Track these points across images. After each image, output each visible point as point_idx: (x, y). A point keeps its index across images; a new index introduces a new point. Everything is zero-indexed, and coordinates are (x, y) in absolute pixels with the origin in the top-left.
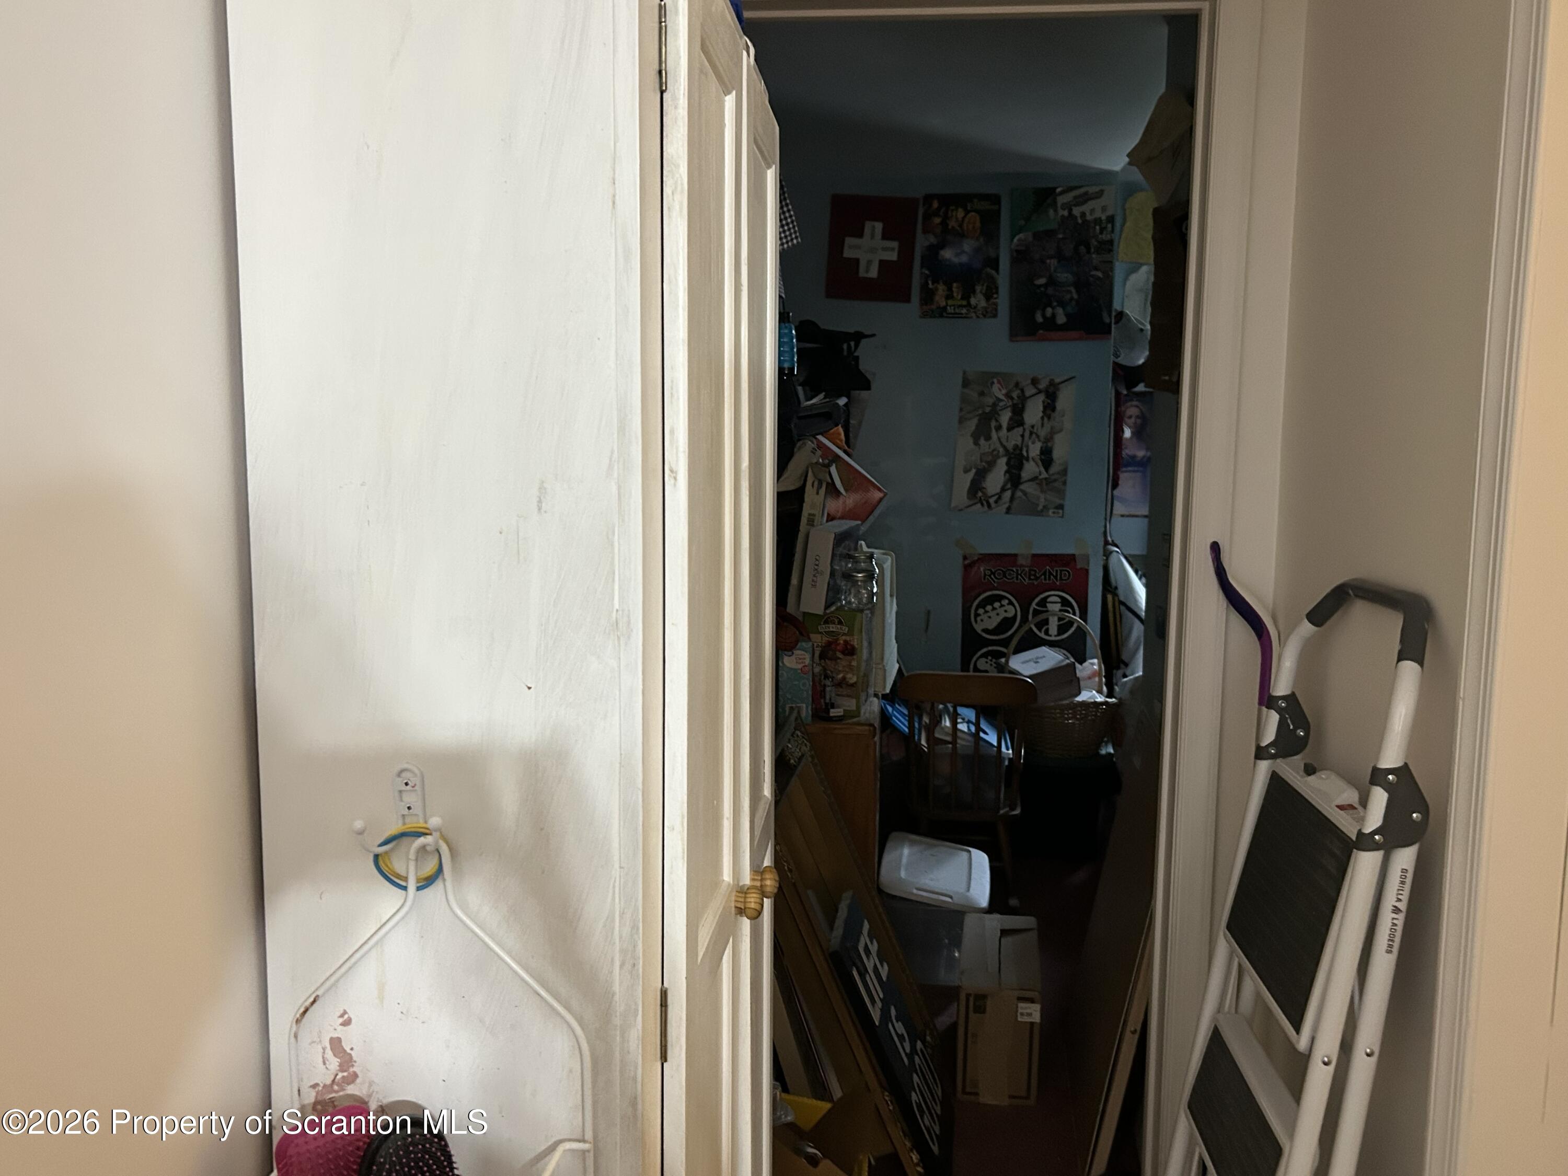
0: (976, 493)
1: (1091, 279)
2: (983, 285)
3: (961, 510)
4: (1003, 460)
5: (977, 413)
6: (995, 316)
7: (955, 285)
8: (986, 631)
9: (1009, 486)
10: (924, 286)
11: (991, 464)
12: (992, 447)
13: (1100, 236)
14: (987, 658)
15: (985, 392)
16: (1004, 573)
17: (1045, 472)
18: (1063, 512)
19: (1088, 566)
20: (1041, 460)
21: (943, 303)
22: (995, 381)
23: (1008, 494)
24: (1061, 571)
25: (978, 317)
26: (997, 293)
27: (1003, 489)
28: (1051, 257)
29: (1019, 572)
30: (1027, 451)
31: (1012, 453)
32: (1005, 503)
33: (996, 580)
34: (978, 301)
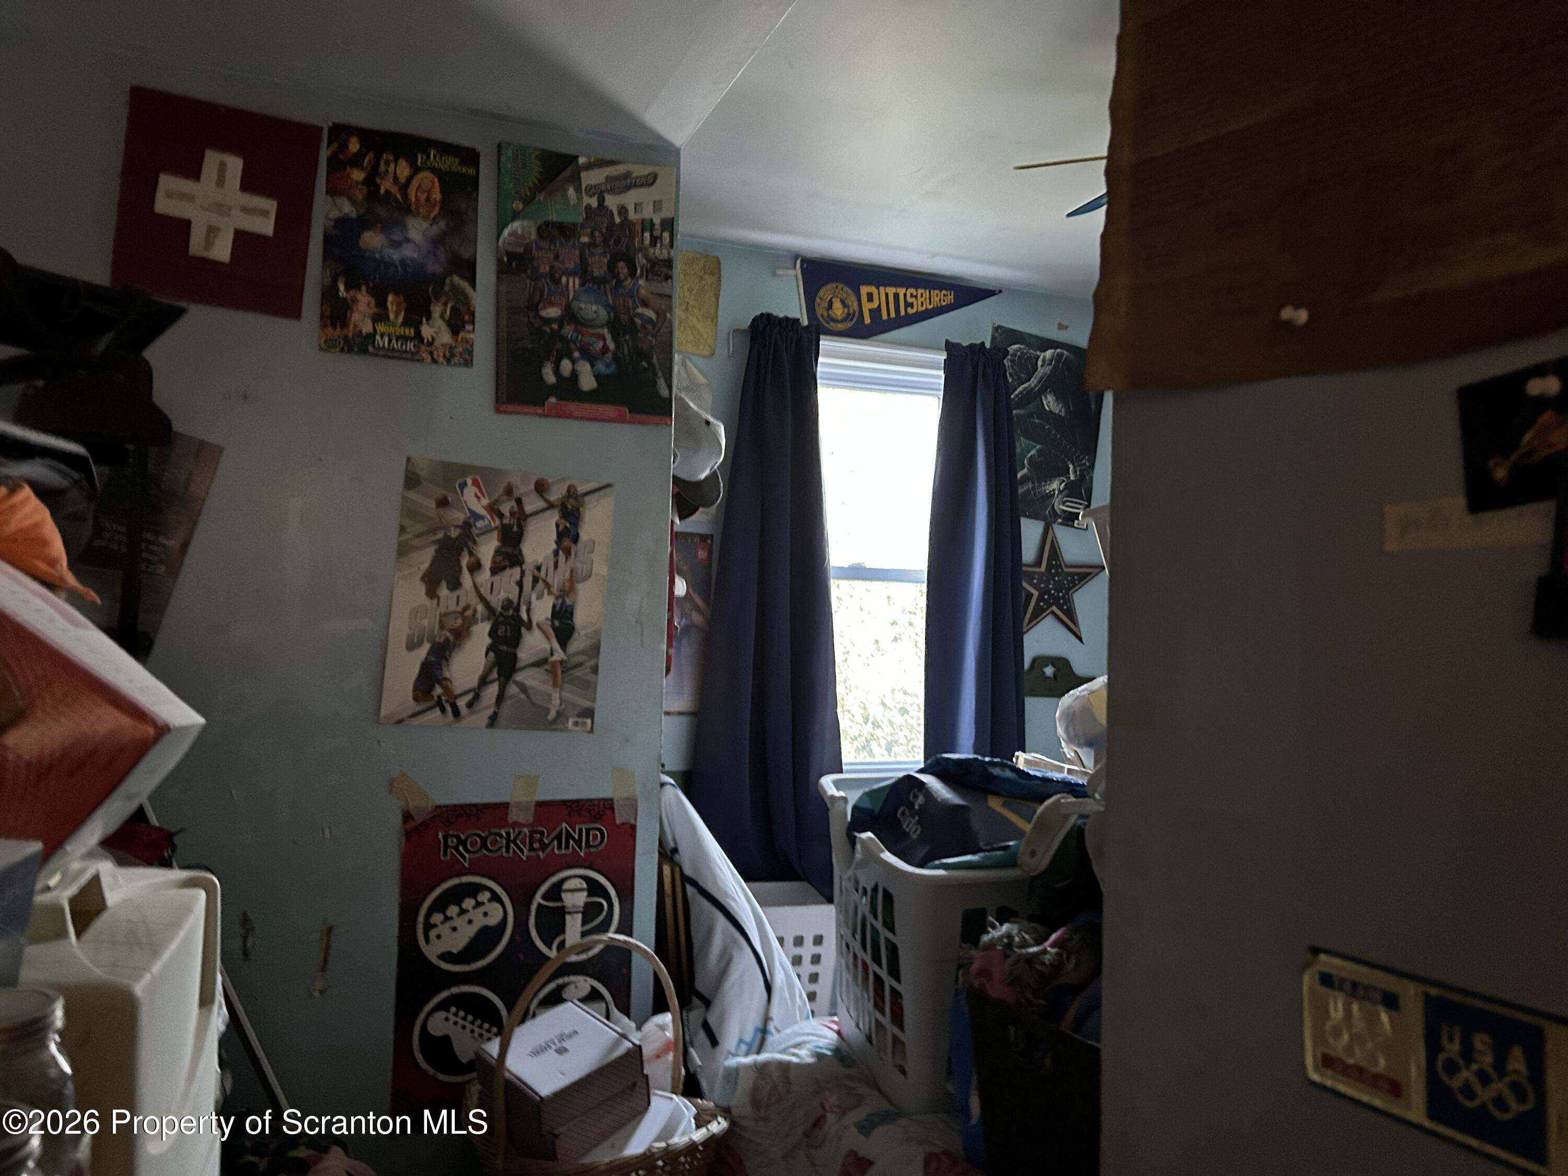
0: (432, 688)
1: (638, 321)
2: (445, 305)
3: (400, 722)
4: (486, 627)
5: (433, 538)
6: (468, 362)
7: (390, 298)
8: (447, 957)
9: (495, 675)
10: (328, 294)
11: (461, 635)
12: (462, 604)
13: (651, 251)
14: (448, 1011)
15: (450, 499)
16: (484, 840)
17: (560, 650)
18: (593, 723)
19: (636, 819)
20: (554, 628)
21: (367, 328)
22: (469, 481)
23: (492, 691)
24: (588, 831)
25: (434, 361)
26: (473, 322)
27: (484, 682)
28: (569, 274)
29: (512, 837)
30: (528, 611)
31: (501, 614)
32: (487, 708)
33: (467, 855)
34: (436, 333)
